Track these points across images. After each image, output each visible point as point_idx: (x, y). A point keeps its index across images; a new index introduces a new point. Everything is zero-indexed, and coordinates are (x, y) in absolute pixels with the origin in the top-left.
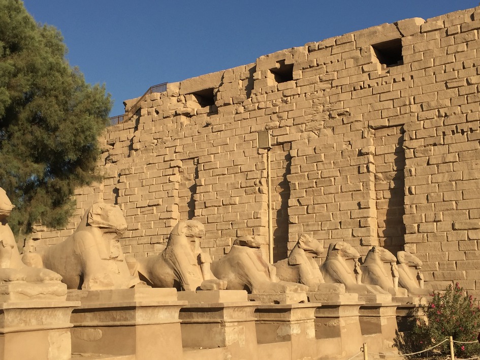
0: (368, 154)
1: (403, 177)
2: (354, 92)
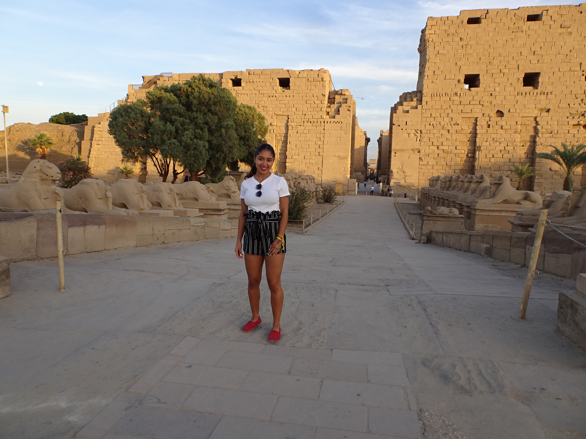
0: (274, 125)
1: (287, 137)
2: (269, 98)
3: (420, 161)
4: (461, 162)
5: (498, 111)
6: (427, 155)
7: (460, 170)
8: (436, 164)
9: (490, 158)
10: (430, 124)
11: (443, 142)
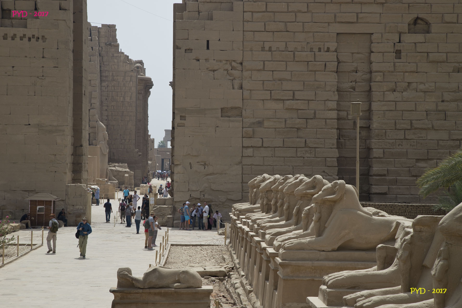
3: (243, 137)
4: (339, 139)
5: (418, 18)
6: (260, 123)
7: (338, 158)
8: (282, 145)
9: (405, 130)
10: (263, 49)
11: (296, 92)
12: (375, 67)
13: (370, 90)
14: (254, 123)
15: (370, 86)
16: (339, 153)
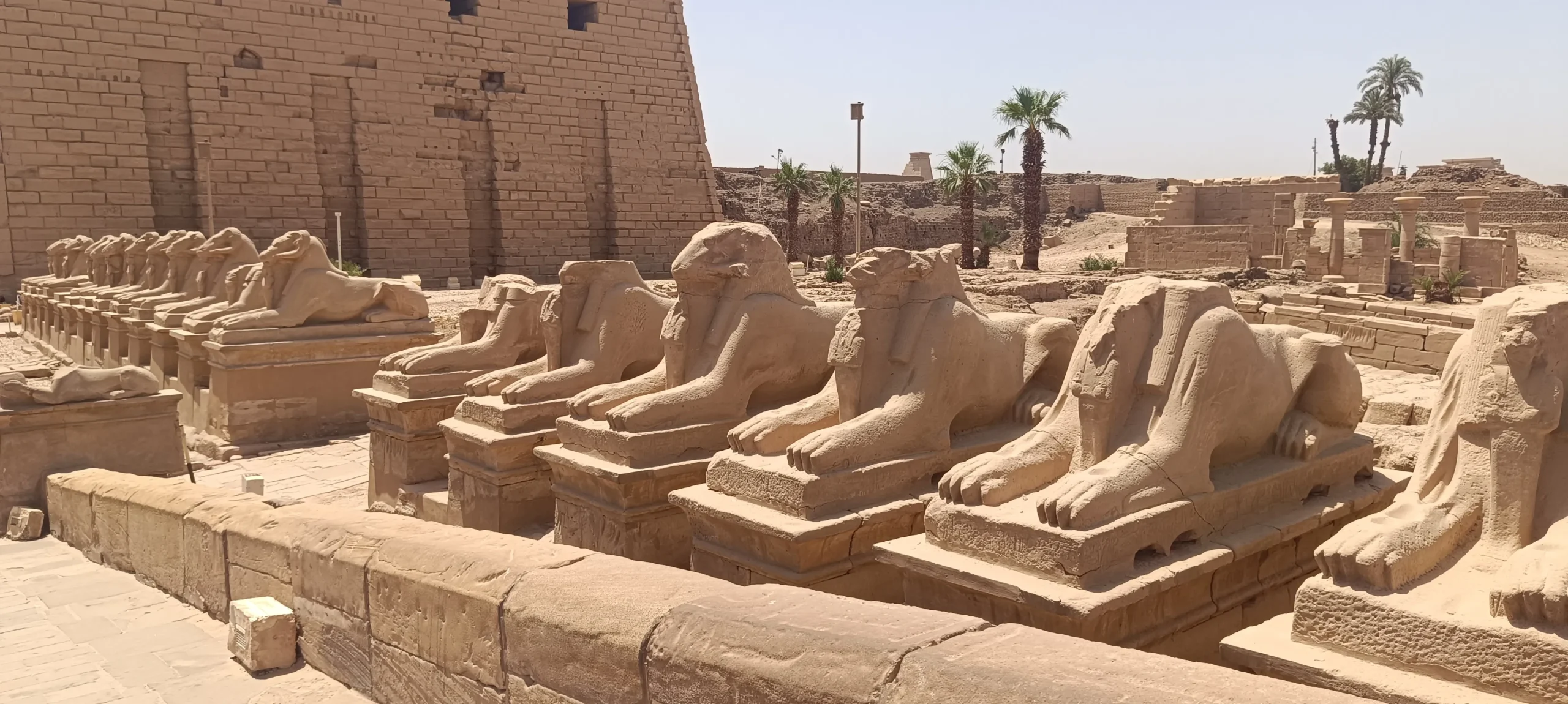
3: (7, 191)
4: (153, 193)
5: (245, 50)
6: (34, 172)
7: (154, 218)
8: (71, 202)
9: (241, 183)
10: (28, 72)
11: (85, 132)
12: (195, 104)
13: (191, 134)
14: (24, 172)
15: (191, 130)
16: (156, 211)
